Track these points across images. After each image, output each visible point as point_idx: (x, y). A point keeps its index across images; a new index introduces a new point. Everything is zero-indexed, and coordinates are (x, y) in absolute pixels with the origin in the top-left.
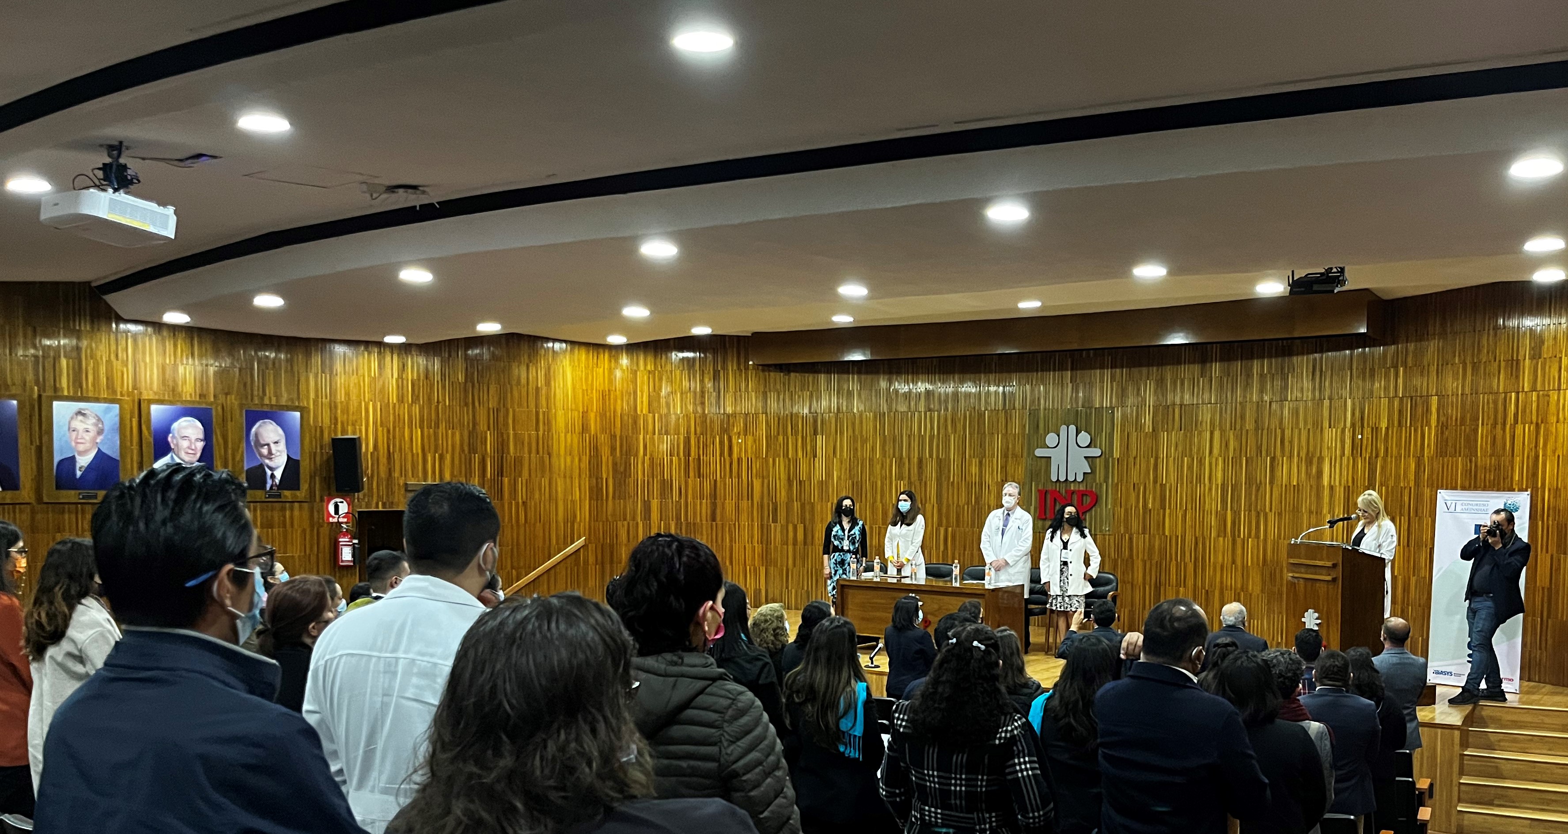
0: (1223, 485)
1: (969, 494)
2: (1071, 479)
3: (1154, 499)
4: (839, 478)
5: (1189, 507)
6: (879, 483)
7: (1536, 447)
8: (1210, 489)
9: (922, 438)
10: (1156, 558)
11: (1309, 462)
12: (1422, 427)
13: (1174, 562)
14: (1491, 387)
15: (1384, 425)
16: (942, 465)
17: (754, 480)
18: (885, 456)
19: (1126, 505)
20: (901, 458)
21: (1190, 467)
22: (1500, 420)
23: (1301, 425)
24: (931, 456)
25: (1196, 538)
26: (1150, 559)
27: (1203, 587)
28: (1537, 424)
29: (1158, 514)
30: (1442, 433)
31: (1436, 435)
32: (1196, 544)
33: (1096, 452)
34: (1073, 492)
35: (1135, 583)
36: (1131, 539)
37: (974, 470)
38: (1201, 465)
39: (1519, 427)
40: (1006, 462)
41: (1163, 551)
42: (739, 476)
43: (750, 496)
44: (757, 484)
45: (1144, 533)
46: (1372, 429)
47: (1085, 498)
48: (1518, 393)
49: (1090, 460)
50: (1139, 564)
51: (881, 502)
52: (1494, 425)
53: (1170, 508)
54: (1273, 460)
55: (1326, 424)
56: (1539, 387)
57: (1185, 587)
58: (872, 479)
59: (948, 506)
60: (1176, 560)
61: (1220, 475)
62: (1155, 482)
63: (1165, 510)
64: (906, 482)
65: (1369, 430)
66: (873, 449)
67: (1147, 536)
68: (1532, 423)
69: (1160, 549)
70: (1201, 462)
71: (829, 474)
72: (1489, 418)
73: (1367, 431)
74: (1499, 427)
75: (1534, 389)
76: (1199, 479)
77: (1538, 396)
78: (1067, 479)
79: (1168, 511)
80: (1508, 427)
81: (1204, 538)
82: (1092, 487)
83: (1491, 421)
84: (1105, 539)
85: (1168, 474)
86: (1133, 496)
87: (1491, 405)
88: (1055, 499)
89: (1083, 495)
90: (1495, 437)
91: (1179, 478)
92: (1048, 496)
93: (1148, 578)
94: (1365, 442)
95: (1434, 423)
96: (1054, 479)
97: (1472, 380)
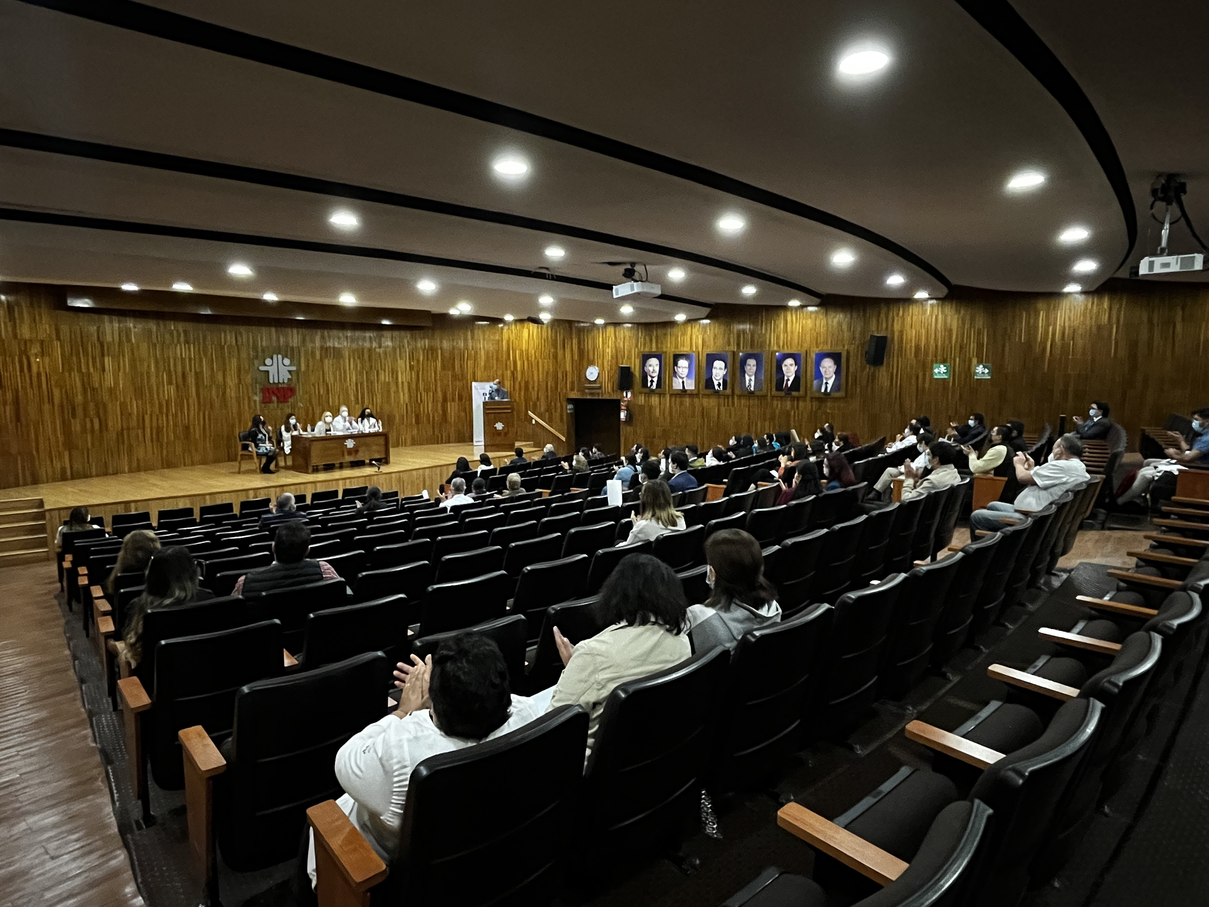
0: (356, 382)
3: (323, 390)
4: (124, 385)
8: (350, 385)
9: (183, 360)
11: (393, 374)
12: (436, 360)
14: (459, 346)
15: (421, 359)
16: (198, 376)
17: (53, 388)
18: (158, 371)
19: (309, 393)
20: (170, 370)
21: (340, 375)
23: (388, 358)
24: (191, 370)
42: (40, 386)
43: (51, 400)
44: (56, 393)
45: (319, 405)
46: (417, 360)
47: (288, 391)
48: (468, 351)
49: (290, 372)
54: (378, 372)
55: (398, 358)
59: (204, 399)
62: (323, 382)
64: (175, 385)
70: (345, 372)
71: (116, 383)
73: (415, 361)
76: (345, 380)
78: (278, 382)
82: (292, 386)
85: (330, 379)
86: (313, 389)
87: (459, 352)
89: (287, 389)
91: (335, 380)
92: (267, 391)
94: (414, 365)
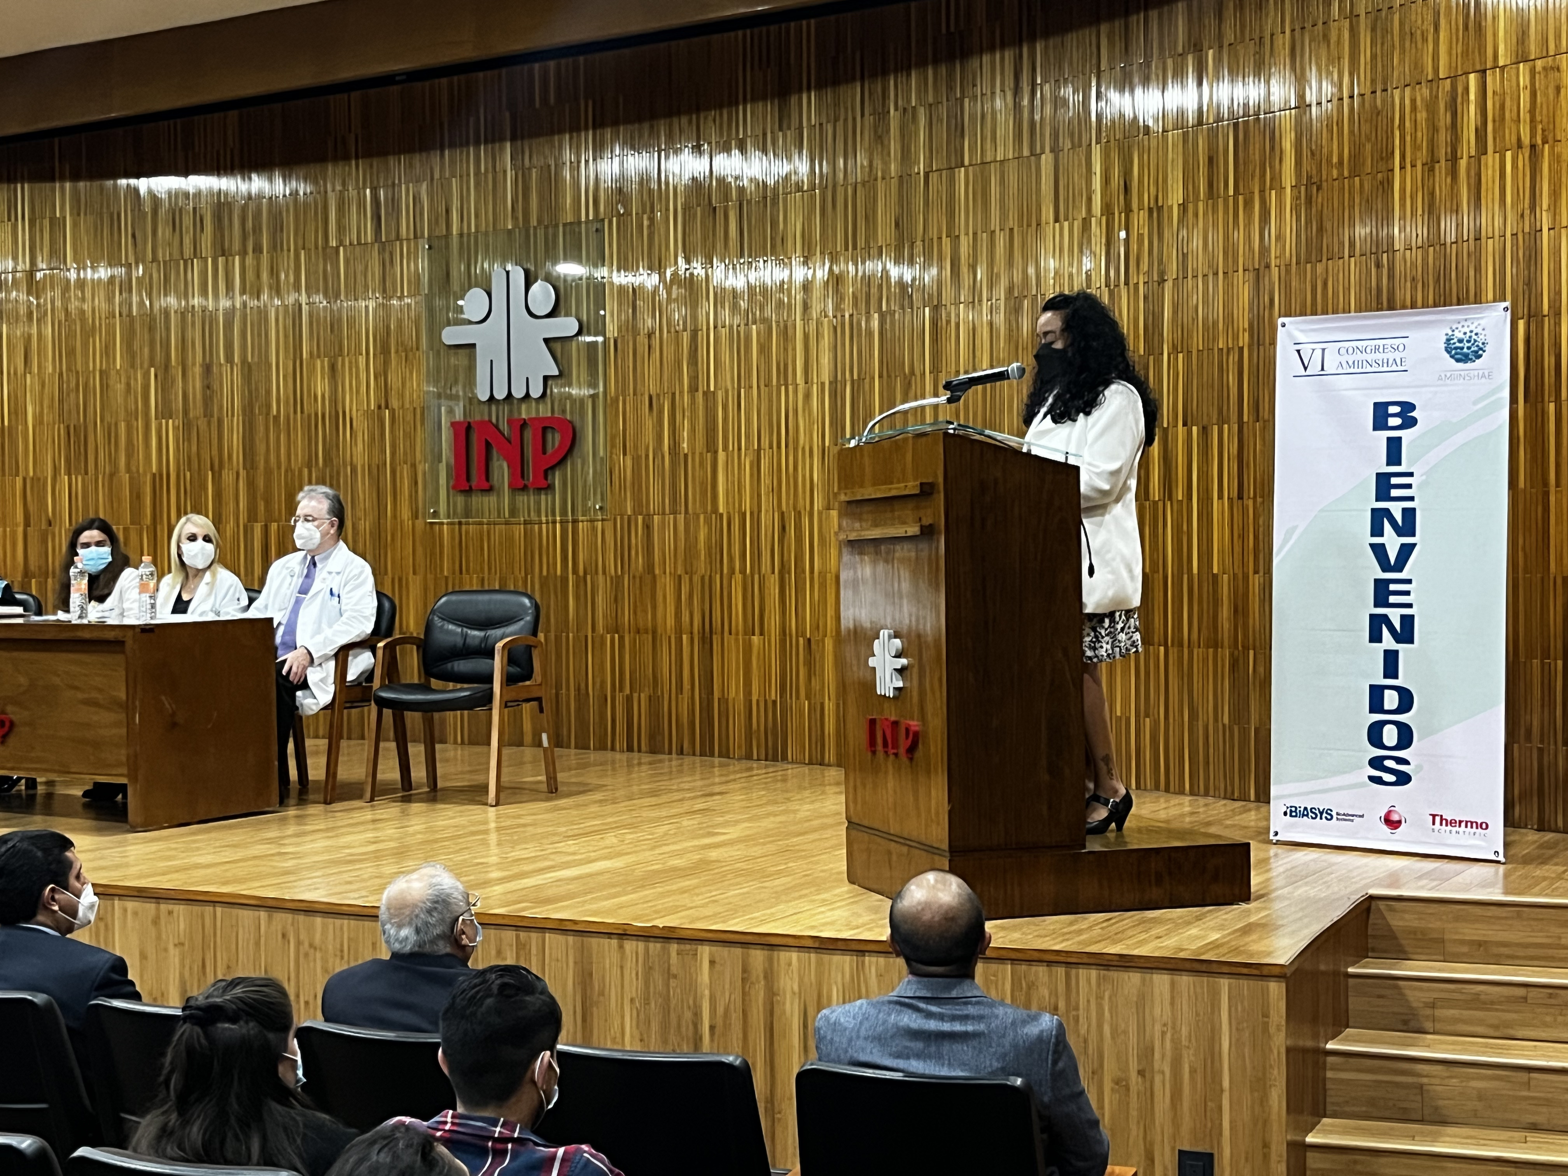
0: (834, 382)
1: (311, 441)
2: (519, 393)
3: (693, 430)
4: (39, 420)
5: (765, 443)
6: (123, 426)
7: (1533, 208)
8: (807, 396)
9: (208, 324)
10: (702, 566)
12: (1262, 191)
13: (738, 576)
14: (1417, 66)
15: (1176, 197)
16: (253, 379)
18: (133, 366)
19: (636, 448)
20: (167, 366)
22: (1442, 152)
23: (995, 224)
25: (782, 515)
26: (691, 572)
27: (800, 632)
28: (1533, 147)
29: (702, 464)
30: (1309, 201)
31: (1296, 208)
32: (783, 528)
33: (566, 326)
34: (524, 424)
35: (659, 631)
36: (648, 527)
37: (321, 386)
38: (786, 339)
39: (1491, 160)
40: (386, 363)
41: (716, 551)
45: (674, 512)
46: (1150, 210)
47: (549, 436)
48: (1484, 71)
49: (557, 347)
50: (666, 585)
51: (128, 470)
52: (1430, 166)
53: (725, 448)
55: (1048, 213)
56: (1533, 50)
57: (762, 633)
58: (108, 418)
59: (268, 472)
60: (743, 571)
61: (826, 360)
62: (694, 389)
63: (716, 452)
64: (179, 422)
65: (1144, 214)
66: (108, 351)
67: (681, 518)
68: (1520, 145)
69: (709, 549)
70: (786, 334)
71: (17, 412)
72: (1416, 147)
73: (1140, 219)
74: (1442, 167)
75: (1521, 57)
76: (784, 377)
77: (1533, 72)
78: (510, 394)
79: (721, 455)
80: (1463, 163)
81: (798, 515)
82: (564, 411)
83: (1423, 155)
84: (594, 529)
85: (720, 368)
86: (649, 424)
87: (1422, 116)
88: (488, 445)
89: (545, 430)
90: (1432, 194)
92: (474, 437)
93: (686, 618)
94: (1134, 247)
95: (1288, 178)
96: (484, 396)
97: (1374, 57)
